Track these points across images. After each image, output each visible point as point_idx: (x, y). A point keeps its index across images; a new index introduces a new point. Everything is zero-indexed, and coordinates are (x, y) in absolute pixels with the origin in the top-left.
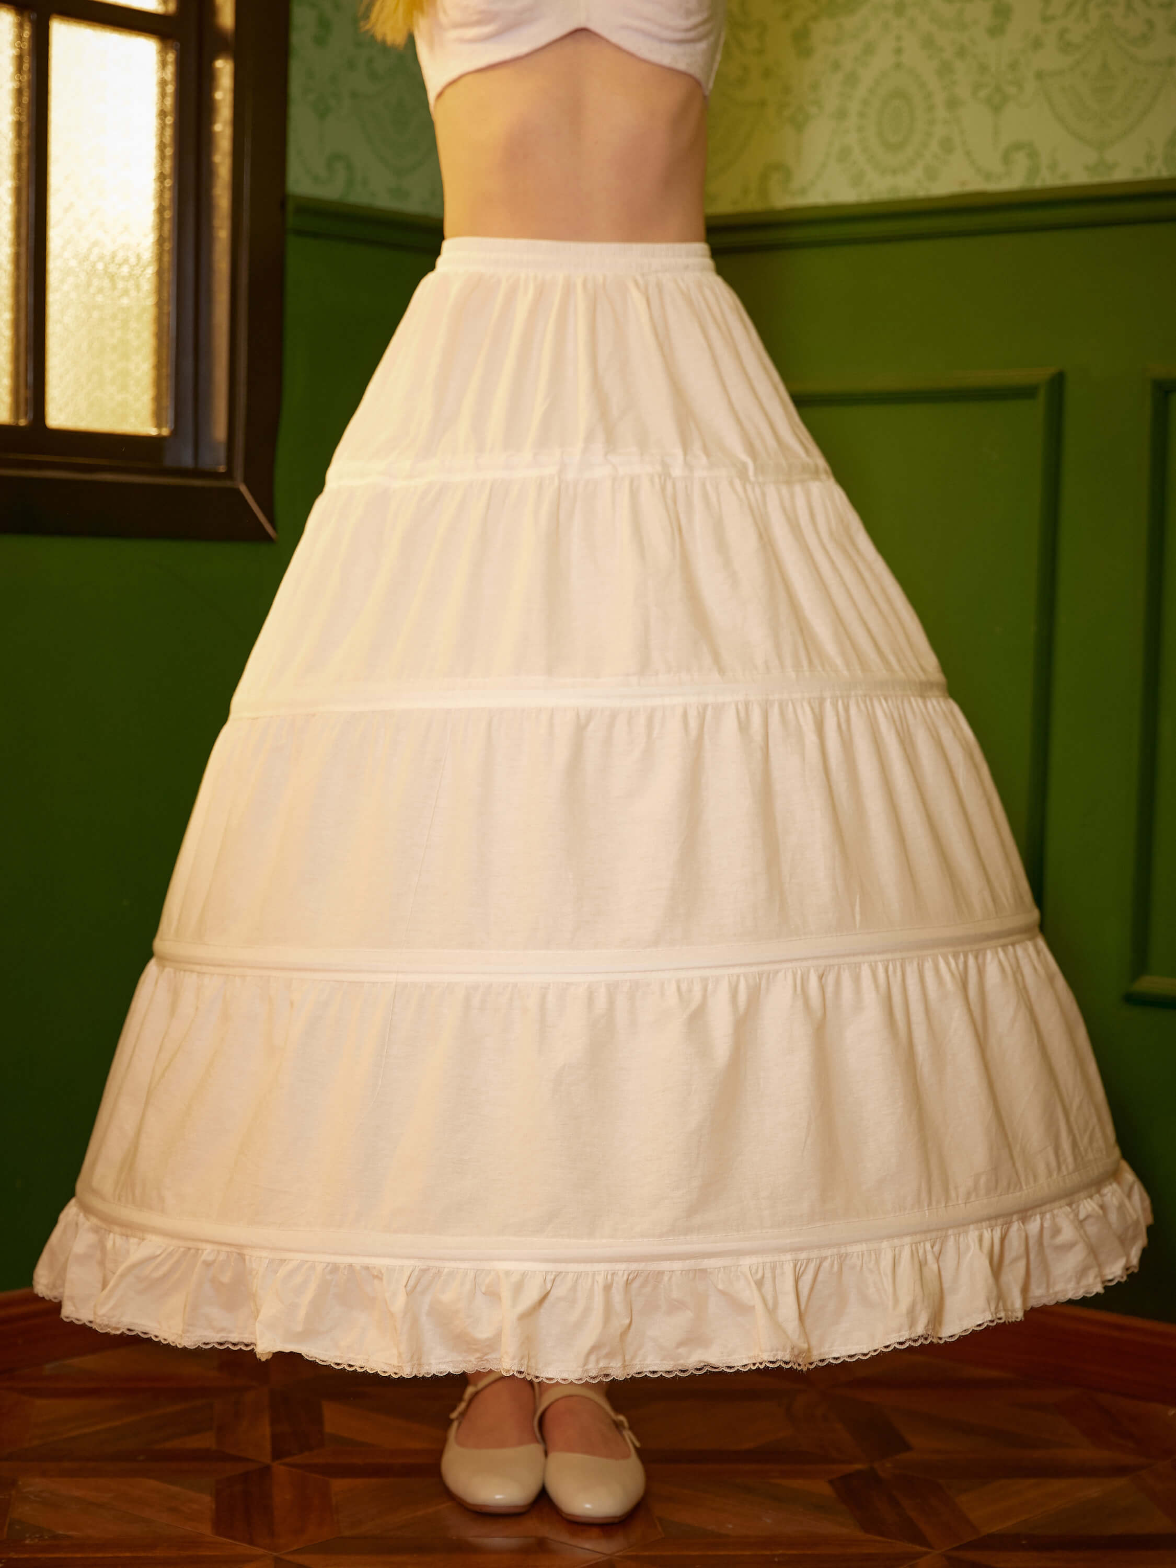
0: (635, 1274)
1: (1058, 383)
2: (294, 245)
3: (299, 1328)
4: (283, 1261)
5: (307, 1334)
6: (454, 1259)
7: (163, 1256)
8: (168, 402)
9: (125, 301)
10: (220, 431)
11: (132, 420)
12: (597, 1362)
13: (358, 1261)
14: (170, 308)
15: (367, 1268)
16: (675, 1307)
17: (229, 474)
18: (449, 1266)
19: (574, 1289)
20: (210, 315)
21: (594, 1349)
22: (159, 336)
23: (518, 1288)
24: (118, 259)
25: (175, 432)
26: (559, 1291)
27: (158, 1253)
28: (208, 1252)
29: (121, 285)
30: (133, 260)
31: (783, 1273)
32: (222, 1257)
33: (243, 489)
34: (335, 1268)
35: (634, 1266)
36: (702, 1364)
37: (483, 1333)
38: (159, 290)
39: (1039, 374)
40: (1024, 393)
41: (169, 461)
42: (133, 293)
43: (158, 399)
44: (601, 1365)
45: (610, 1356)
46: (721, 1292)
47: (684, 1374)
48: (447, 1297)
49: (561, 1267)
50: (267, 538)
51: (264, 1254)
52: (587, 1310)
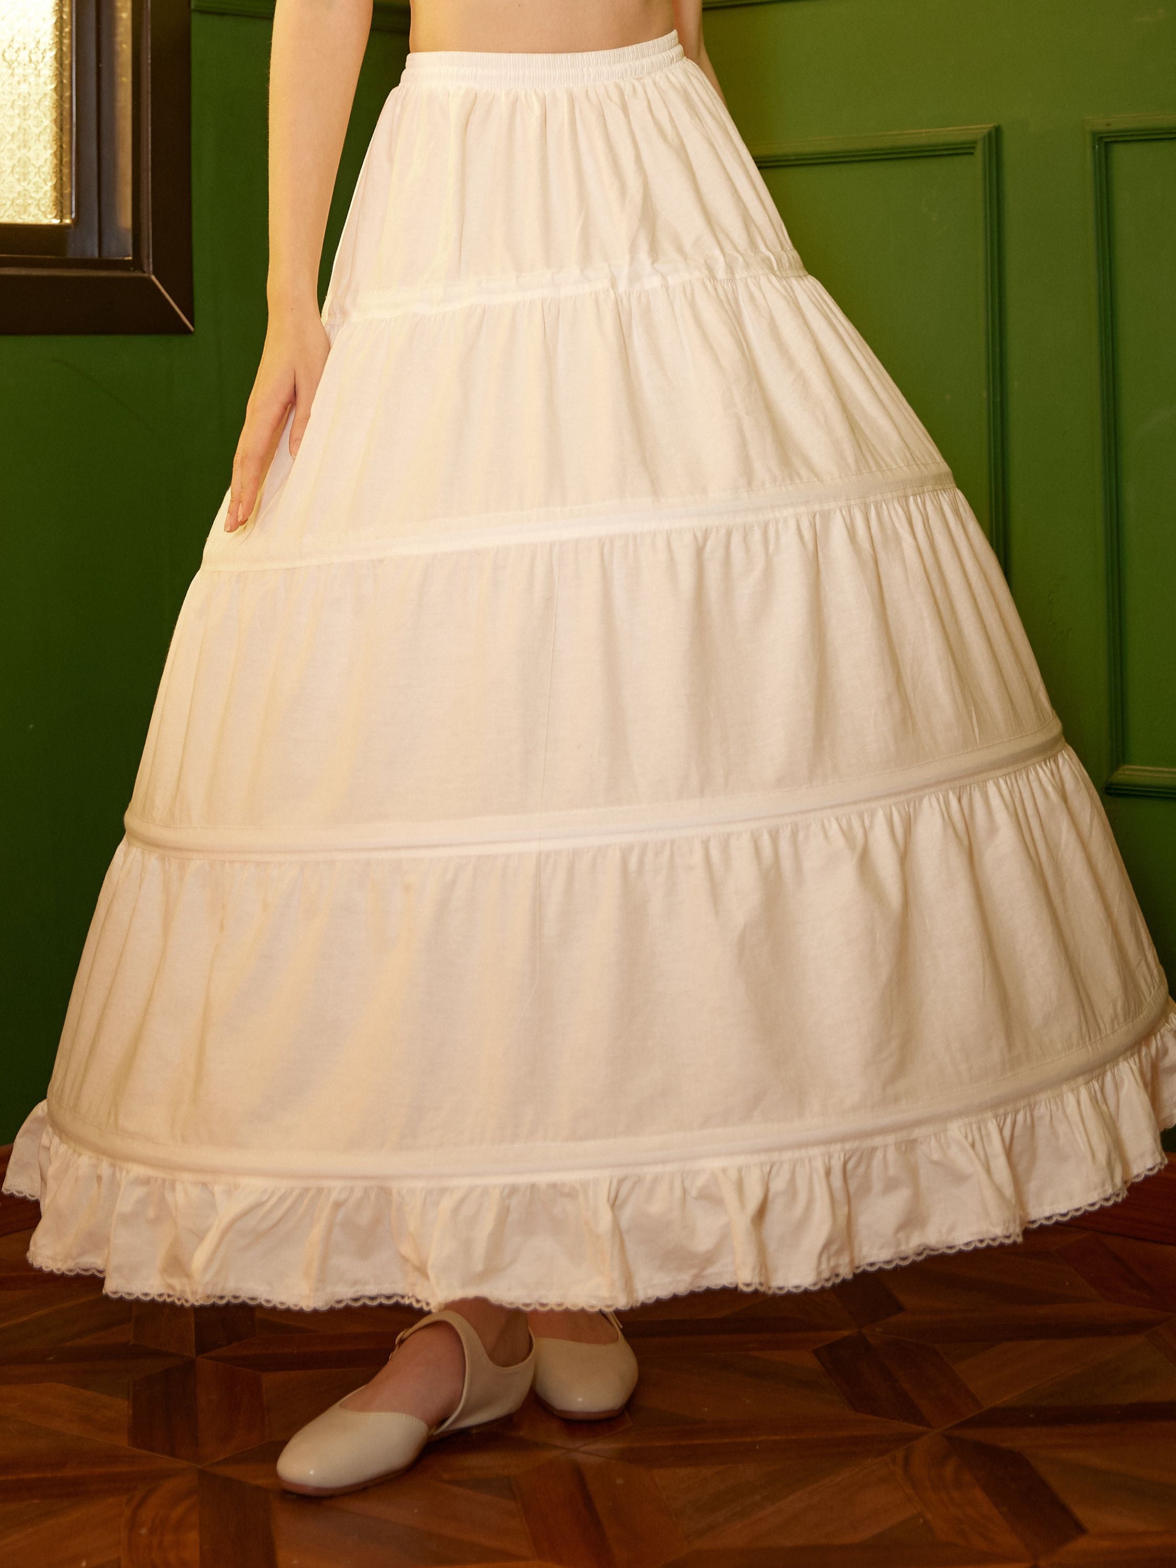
0: (850, 1153)
1: (995, 138)
2: (197, 22)
3: (479, 1267)
4: (443, 1191)
5: (489, 1272)
6: (656, 1163)
7: (271, 1202)
8: (70, 190)
9: (24, 88)
10: (125, 219)
11: (33, 210)
12: (829, 1260)
13: (542, 1179)
14: (71, 93)
15: (554, 1186)
16: (891, 1186)
17: (137, 263)
18: (649, 1172)
19: (792, 1180)
20: (113, 99)
21: (826, 1246)
22: (60, 123)
23: (740, 1186)
24: (16, 45)
25: (76, 221)
26: (778, 1184)
27: (265, 1198)
28: (337, 1189)
29: (19, 71)
30: (32, 46)
31: (988, 1134)
32: (358, 1194)
33: (153, 278)
34: (513, 1190)
35: (848, 1146)
36: (921, 1248)
37: (703, 1243)
38: (59, 75)
39: (977, 130)
40: (961, 150)
41: (71, 253)
42: (32, 79)
43: (59, 188)
44: (832, 1263)
45: (838, 1253)
46: (935, 1163)
47: (905, 1262)
48: (656, 1208)
49: (775, 1156)
50: (188, 332)
51: (420, 1184)
52: (810, 1201)
